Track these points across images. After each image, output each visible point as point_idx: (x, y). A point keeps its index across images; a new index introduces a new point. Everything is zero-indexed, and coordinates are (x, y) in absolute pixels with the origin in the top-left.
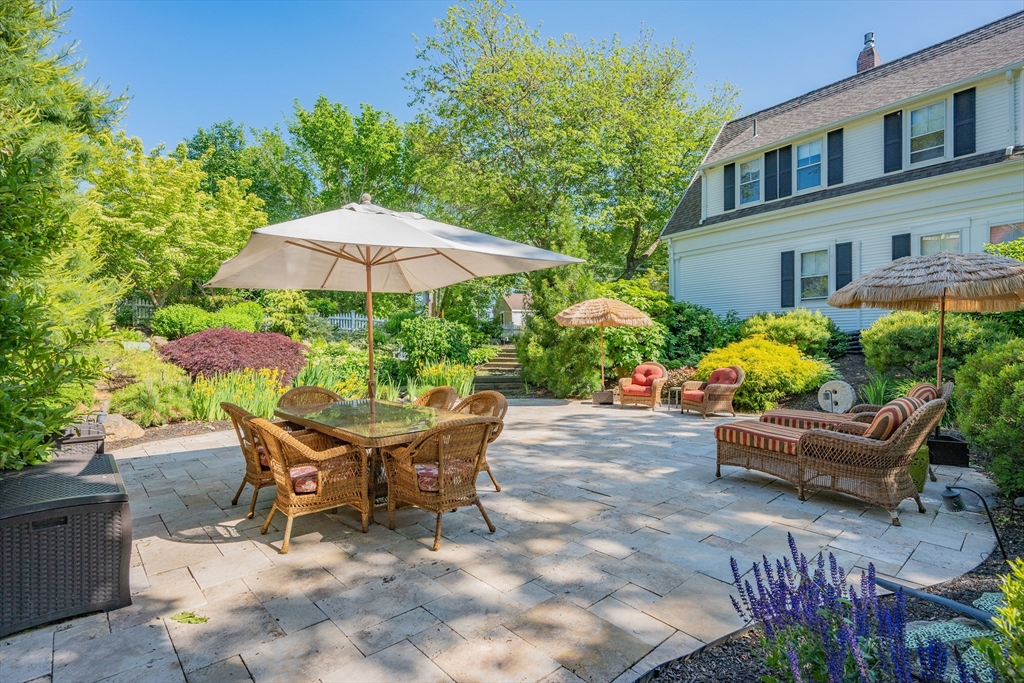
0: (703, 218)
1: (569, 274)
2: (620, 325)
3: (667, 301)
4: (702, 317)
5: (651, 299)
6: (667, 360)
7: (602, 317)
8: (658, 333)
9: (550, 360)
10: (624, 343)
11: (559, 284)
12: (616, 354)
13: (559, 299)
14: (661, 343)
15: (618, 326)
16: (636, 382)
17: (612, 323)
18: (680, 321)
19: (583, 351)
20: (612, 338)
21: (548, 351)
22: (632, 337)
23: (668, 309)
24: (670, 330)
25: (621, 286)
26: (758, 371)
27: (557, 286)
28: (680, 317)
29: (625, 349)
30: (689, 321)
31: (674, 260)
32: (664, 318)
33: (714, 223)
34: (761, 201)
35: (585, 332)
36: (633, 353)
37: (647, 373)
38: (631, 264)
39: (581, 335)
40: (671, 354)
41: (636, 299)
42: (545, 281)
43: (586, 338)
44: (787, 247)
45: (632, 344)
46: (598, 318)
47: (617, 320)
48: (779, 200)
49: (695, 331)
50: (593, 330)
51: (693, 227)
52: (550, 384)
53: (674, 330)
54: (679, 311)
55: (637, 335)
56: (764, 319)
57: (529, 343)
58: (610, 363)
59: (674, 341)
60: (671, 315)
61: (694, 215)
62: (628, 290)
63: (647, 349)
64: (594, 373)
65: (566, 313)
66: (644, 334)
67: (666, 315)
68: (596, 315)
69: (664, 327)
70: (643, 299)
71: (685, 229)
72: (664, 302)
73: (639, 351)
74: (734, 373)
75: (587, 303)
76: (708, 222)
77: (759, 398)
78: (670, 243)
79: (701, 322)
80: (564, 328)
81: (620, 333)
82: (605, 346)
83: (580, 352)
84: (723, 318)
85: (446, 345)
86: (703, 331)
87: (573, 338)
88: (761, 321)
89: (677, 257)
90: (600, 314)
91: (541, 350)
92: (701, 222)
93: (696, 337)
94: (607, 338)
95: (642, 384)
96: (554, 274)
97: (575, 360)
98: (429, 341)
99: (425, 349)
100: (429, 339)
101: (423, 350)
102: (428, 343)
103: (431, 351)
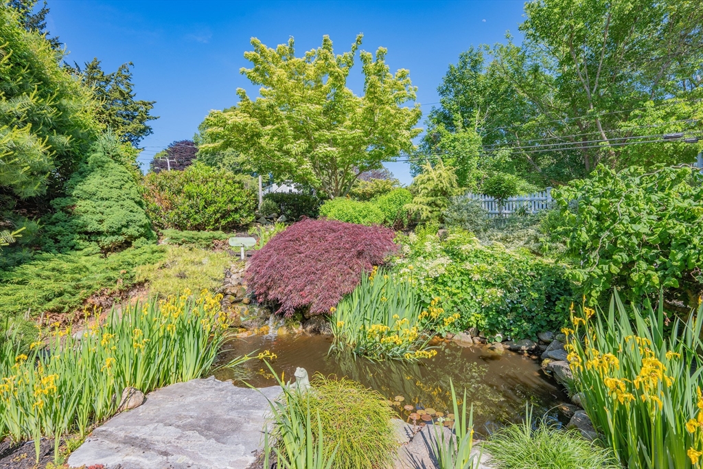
98: (638, 235)
99: (622, 257)
100: (643, 228)
101: (616, 262)
102: (635, 240)
103: (644, 265)
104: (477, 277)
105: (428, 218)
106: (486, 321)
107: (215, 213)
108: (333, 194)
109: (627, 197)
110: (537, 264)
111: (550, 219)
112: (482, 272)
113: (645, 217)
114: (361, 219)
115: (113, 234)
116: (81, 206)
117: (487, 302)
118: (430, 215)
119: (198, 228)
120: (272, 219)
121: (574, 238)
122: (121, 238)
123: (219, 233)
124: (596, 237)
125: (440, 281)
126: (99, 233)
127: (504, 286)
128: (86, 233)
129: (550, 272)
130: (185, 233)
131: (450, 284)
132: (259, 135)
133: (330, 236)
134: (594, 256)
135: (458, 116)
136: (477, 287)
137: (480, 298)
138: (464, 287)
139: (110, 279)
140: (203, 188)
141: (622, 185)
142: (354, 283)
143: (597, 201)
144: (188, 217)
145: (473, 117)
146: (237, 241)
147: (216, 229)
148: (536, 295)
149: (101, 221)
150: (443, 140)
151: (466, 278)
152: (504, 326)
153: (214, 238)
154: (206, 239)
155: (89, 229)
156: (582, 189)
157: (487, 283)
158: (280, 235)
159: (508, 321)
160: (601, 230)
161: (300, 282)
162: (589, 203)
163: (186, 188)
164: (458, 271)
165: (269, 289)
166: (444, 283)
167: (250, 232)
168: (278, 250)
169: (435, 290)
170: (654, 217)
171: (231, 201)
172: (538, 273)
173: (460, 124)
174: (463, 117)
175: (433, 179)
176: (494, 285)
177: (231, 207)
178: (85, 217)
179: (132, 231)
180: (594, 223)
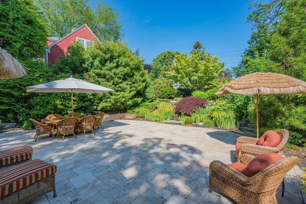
107: (167, 95)
108: (196, 89)
114: (201, 97)
115: (151, 99)
116: (147, 94)
119: (163, 98)
120: (179, 96)
122: (152, 100)
123: (168, 99)
126: (149, 99)
128: (147, 99)
130: (161, 99)
132: (177, 77)
133: (192, 101)
135: (257, 52)
139: (152, 107)
140: (165, 89)
142: (195, 110)
144: (162, 96)
145: (263, 52)
146: (172, 101)
147: (167, 98)
149: (149, 97)
150: (249, 63)
153: (167, 100)
154: (166, 101)
155: (148, 98)
158: (181, 100)
161: (185, 109)
163: (161, 89)
165: (179, 110)
167: (174, 99)
168: (181, 103)
171: (170, 92)
173: (257, 56)
174: (259, 53)
177: (170, 93)
178: (147, 96)
179: (153, 99)
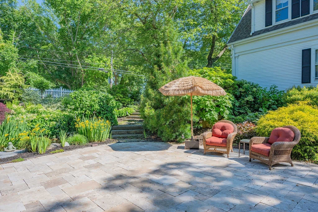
0: (252, 31)
1: (171, 62)
2: (204, 94)
3: (233, 80)
4: (255, 89)
5: (223, 78)
6: (233, 117)
7: (190, 89)
8: (228, 99)
9: (158, 117)
10: (207, 106)
11: (165, 68)
12: (201, 113)
13: (164, 78)
14: (230, 105)
15: (203, 95)
16: (214, 135)
17: (198, 93)
18: (240, 92)
19: (180, 111)
20: (199, 103)
21: (158, 111)
22: (212, 102)
23: (234, 84)
24: (235, 97)
25: (205, 71)
26: (309, 130)
27: (164, 70)
28: (241, 90)
29: (207, 110)
30: (246, 93)
31: (235, 57)
32: (231, 90)
33: (259, 34)
34: (290, 19)
35: (181, 99)
36: (212, 112)
37: (223, 129)
38: (210, 62)
39: (179, 101)
40: (236, 113)
41: (214, 78)
42: (156, 66)
43: (182, 103)
44: (306, 46)
45: (212, 107)
46: (188, 90)
47: (201, 91)
48: (301, 17)
49: (250, 98)
50: (187, 98)
51: (246, 37)
52: (159, 133)
53: (237, 97)
54: (240, 85)
55: (214, 101)
56: (300, 91)
57: (145, 106)
58: (197, 119)
59: (237, 104)
60: (235, 88)
61: (247, 31)
62: (209, 73)
63: (221, 109)
64: (186, 127)
65: (166, 87)
66: (219, 100)
67: (232, 88)
68: (186, 87)
69: (231, 95)
70: (219, 78)
71: (242, 39)
72: (231, 80)
73: (216, 111)
74: (292, 132)
75: (181, 79)
76: (255, 34)
77: (308, 150)
78: (232, 47)
79: (254, 92)
80: (168, 97)
81: (204, 100)
82: (194, 108)
83: (178, 112)
84: (268, 90)
85: (97, 107)
86: (255, 98)
87: (173, 103)
88: (297, 92)
89: (237, 55)
90: (189, 87)
91: (153, 111)
92: (251, 34)
93: (251, 102)
94: (196, 103)
95: (219, 137)
96: (162, 62)
97: (175, 117)
98: (87, 105)
99: (84, 109)
100: (87, 103)
101: (83, 110)
102: (86, 106)
103: (88, 111)
104: (47, 119)
105: (13, 99)
106: (51, 132)
109: (85, 97)
110: (64, 114)
111: (65, 100)
112: (48, 117)
113: (88, 101)
117: (51, 126)
118: (14, 97)
121: (75, 105)
124: (80, 105)
125: (34, 121)
127: (56, 121)
129: (68, 116)
131: (37, 122)
134: (79, 109)
136: (47, 122)
137: (48, 125)
138: (42, 122)
141: (84, 94)
143: (80, 97)
148: (65, 123)
151: (43, 119)
152: (56, 133)
156: (77, 94)
157: (50, 120)
159: (57, 131)
160: (81, 104)
162: (78, 97)
164: (40, 117)
166: (35, 122)
169: (32, 124)
170: (90, 101)
172: (65, 117)
175: (13, 80)
176: (53, 121)
180: (79, 102)
